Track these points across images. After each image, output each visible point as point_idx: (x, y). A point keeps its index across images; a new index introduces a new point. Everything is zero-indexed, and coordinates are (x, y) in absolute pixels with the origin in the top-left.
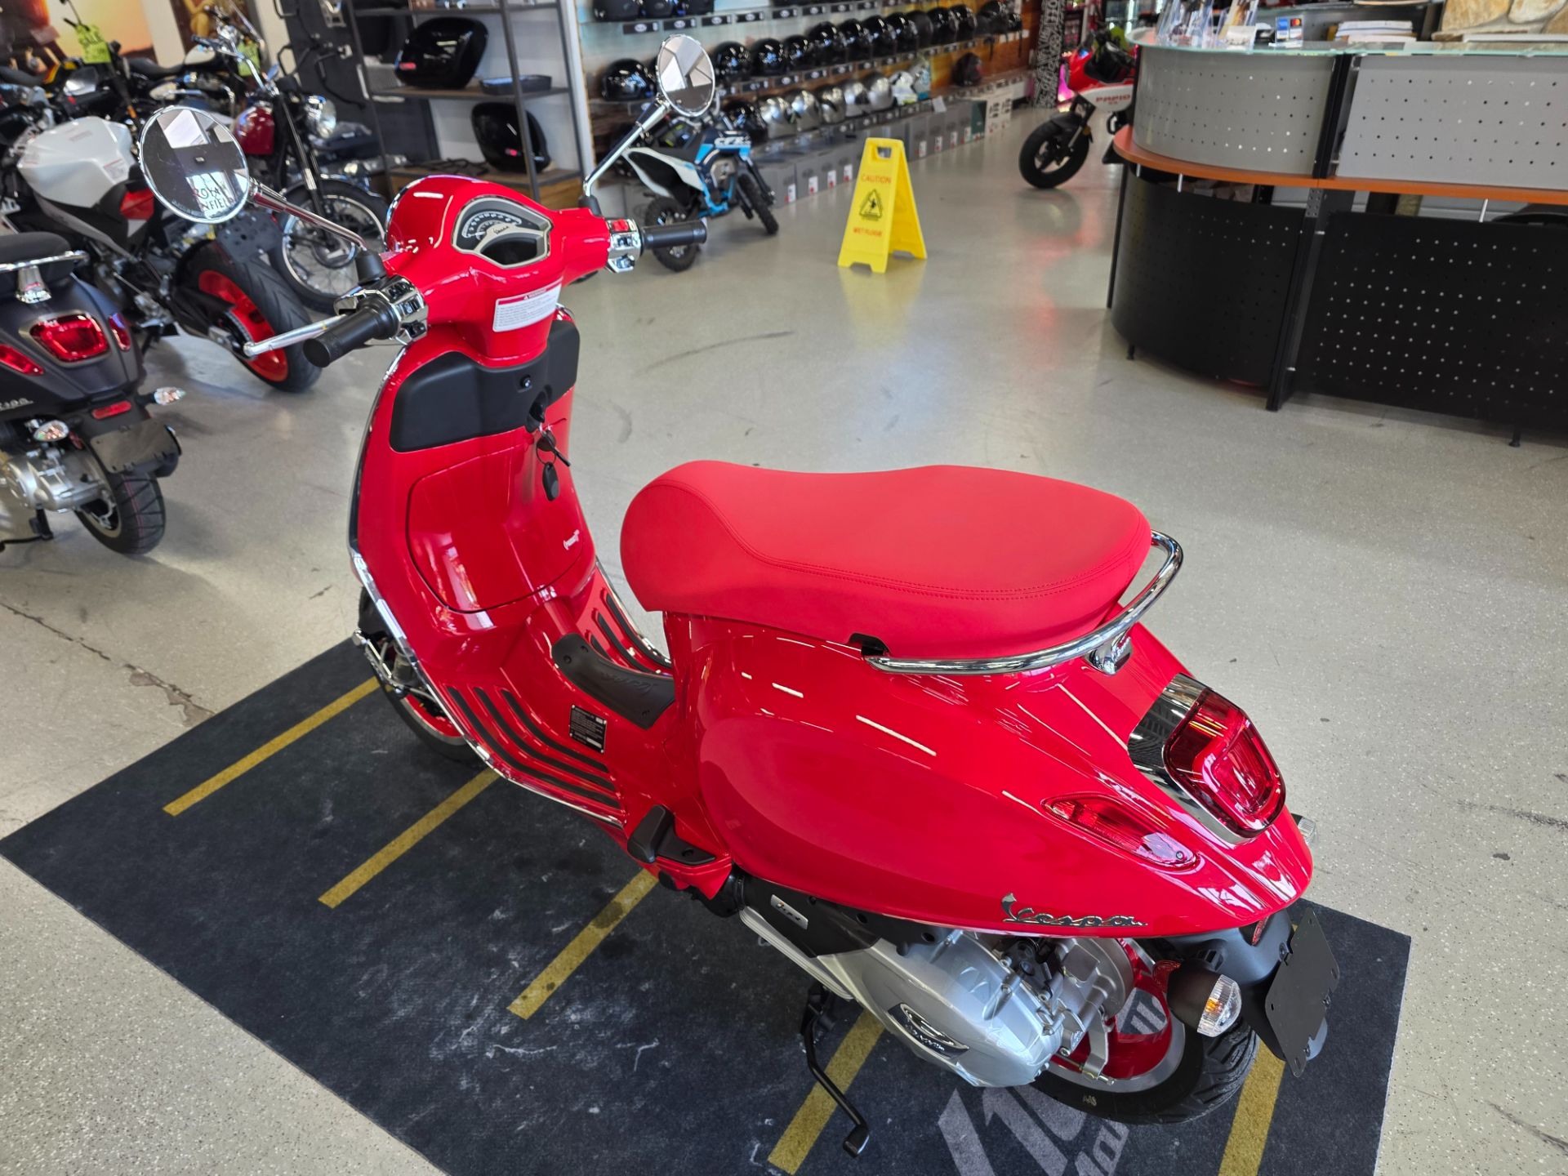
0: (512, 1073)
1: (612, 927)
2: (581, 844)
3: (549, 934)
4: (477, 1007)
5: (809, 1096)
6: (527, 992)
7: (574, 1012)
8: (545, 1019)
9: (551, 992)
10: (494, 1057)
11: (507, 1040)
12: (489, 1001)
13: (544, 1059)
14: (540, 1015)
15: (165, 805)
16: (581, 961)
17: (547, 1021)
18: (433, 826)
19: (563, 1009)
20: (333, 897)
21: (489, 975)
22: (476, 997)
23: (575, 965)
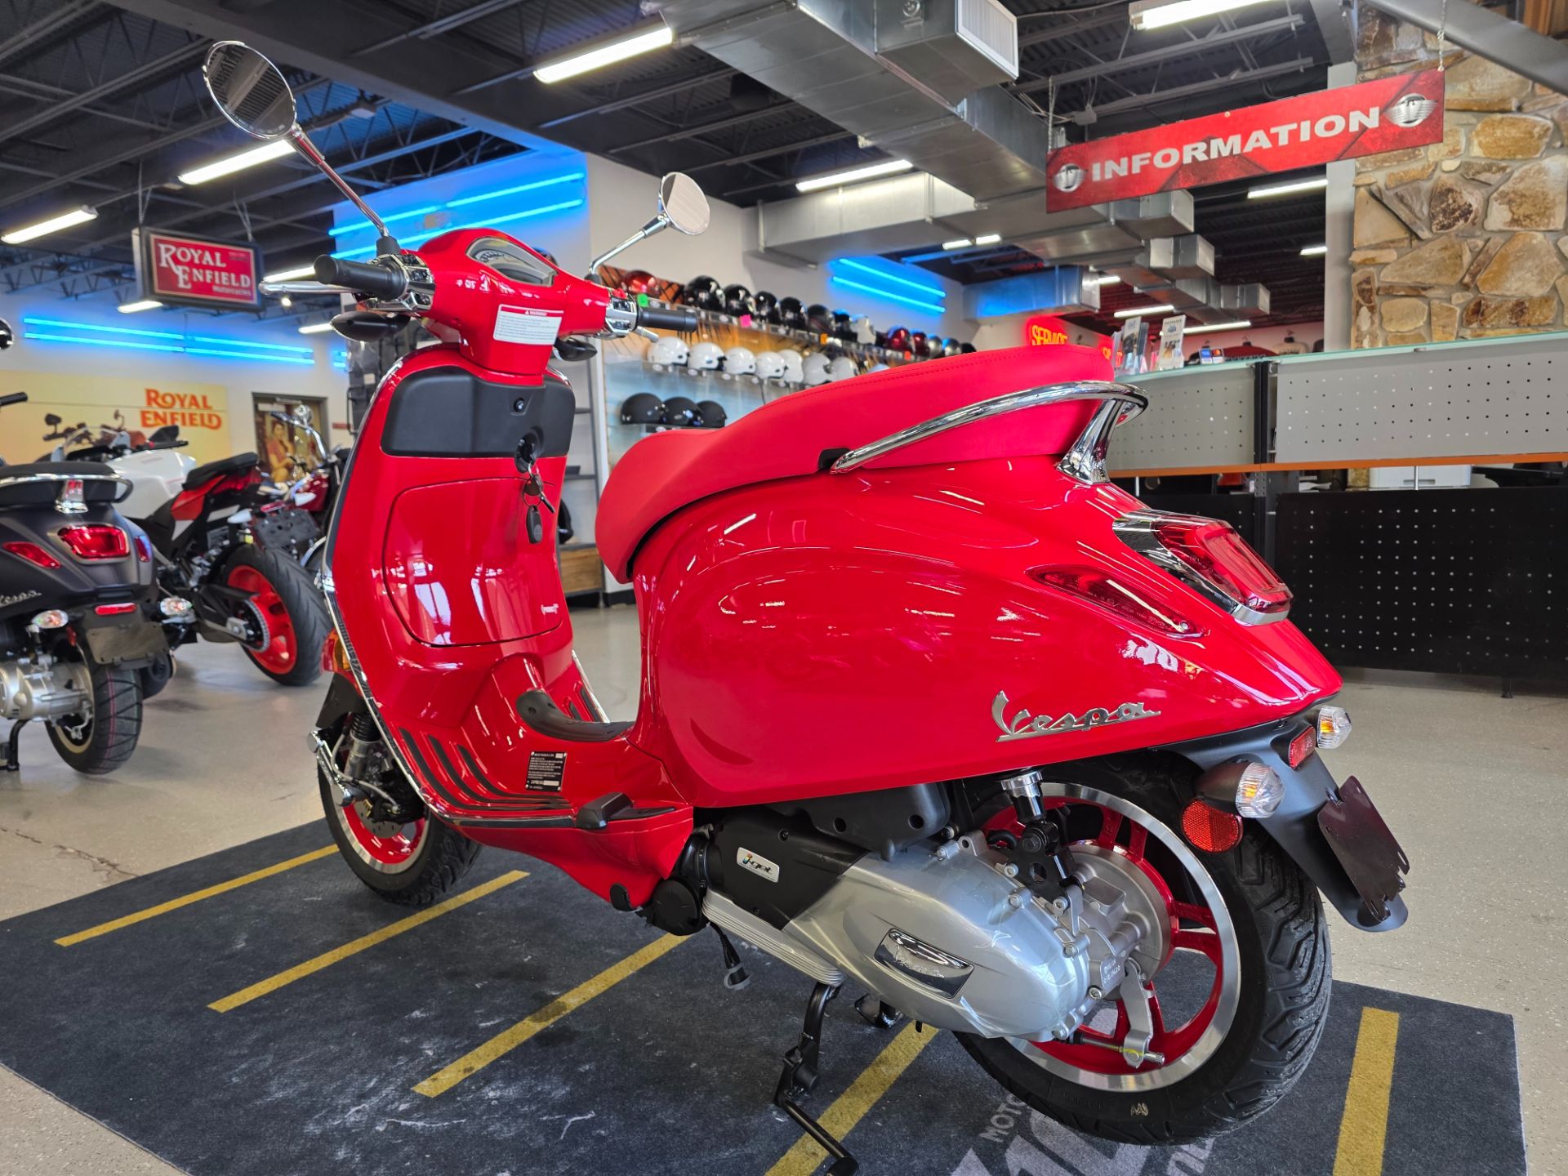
0: (405, 1143)
1: (552, 1021)
2: (526, 960)
3: (477, 1027)
4: (374, 1088)
5: (783, 1158)
6: (437, 1075)
7: (493, 1090)
8: (455, 1096)
9: (467, 1075)
10: (385, 1131)
11: (407, 1115)
12: (390, 1083)
13: (447, 1131)
14: (450, 1095)
15: (55, 939)
16: (509, 1049)
17: (459, 1099)
18: (358, 949)
19: (479, 1088)
20: (223, 1005)
21: (395, 1062)
22: (375, 1080)
23: (502, 1052)
